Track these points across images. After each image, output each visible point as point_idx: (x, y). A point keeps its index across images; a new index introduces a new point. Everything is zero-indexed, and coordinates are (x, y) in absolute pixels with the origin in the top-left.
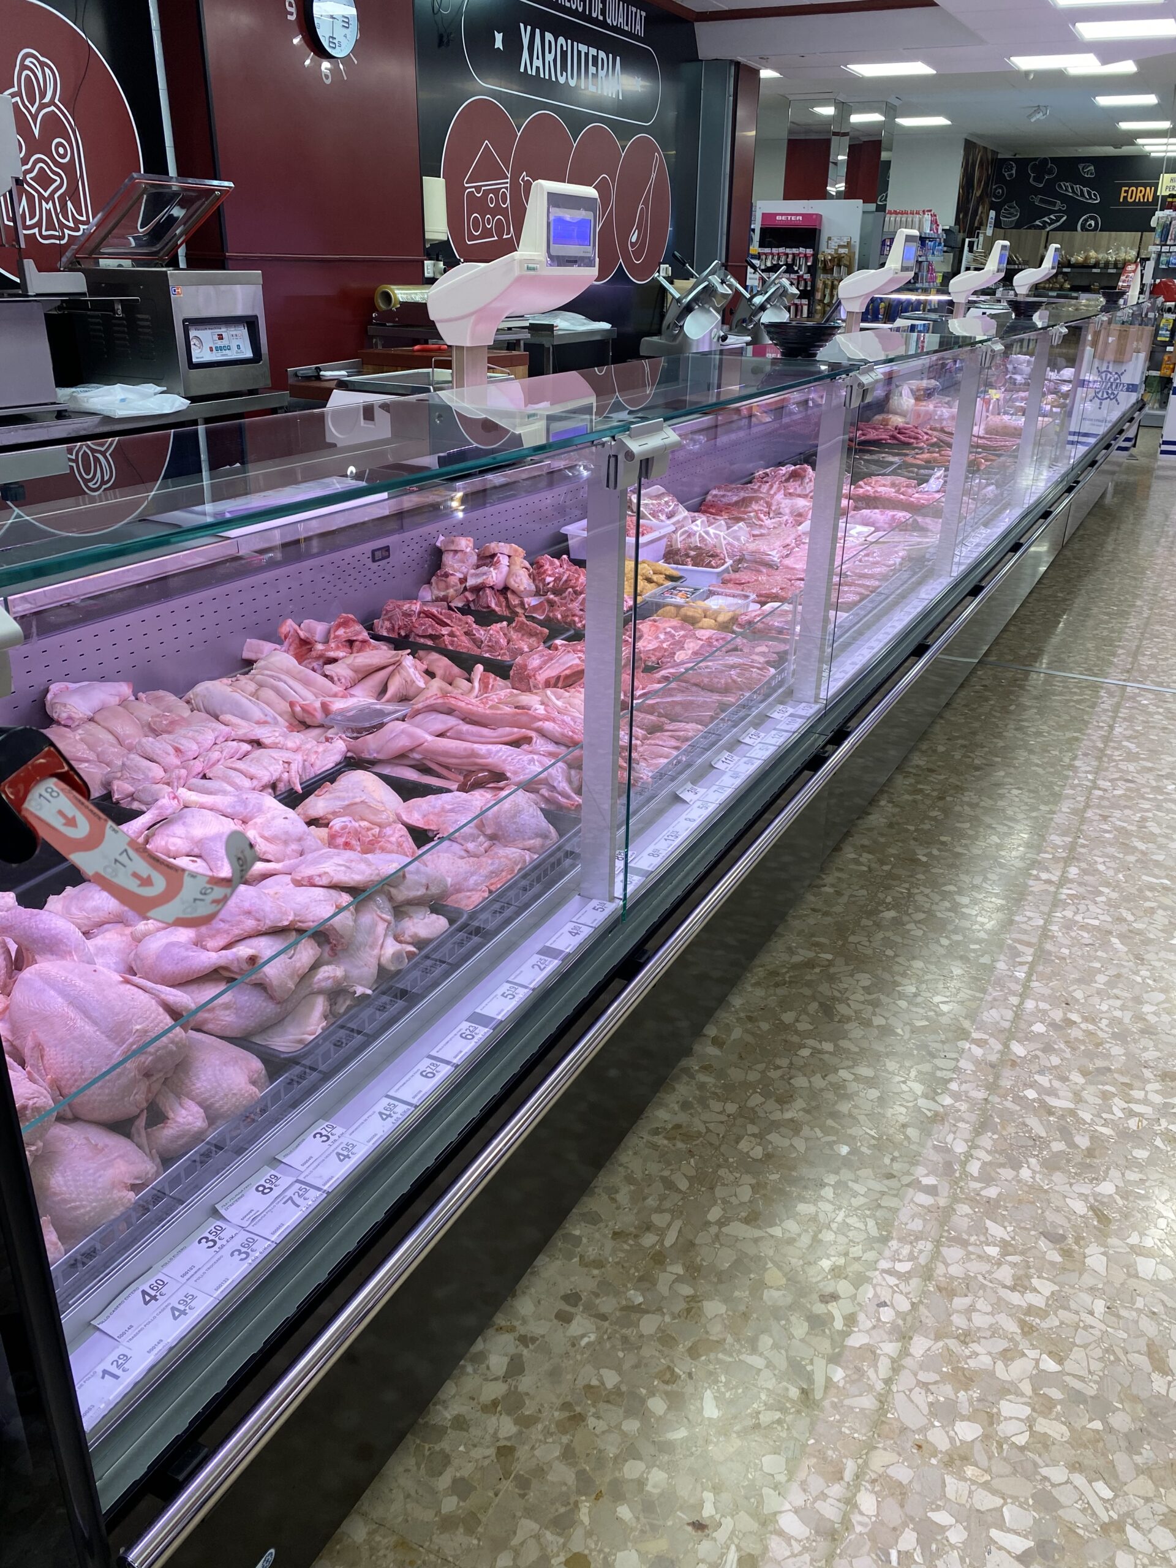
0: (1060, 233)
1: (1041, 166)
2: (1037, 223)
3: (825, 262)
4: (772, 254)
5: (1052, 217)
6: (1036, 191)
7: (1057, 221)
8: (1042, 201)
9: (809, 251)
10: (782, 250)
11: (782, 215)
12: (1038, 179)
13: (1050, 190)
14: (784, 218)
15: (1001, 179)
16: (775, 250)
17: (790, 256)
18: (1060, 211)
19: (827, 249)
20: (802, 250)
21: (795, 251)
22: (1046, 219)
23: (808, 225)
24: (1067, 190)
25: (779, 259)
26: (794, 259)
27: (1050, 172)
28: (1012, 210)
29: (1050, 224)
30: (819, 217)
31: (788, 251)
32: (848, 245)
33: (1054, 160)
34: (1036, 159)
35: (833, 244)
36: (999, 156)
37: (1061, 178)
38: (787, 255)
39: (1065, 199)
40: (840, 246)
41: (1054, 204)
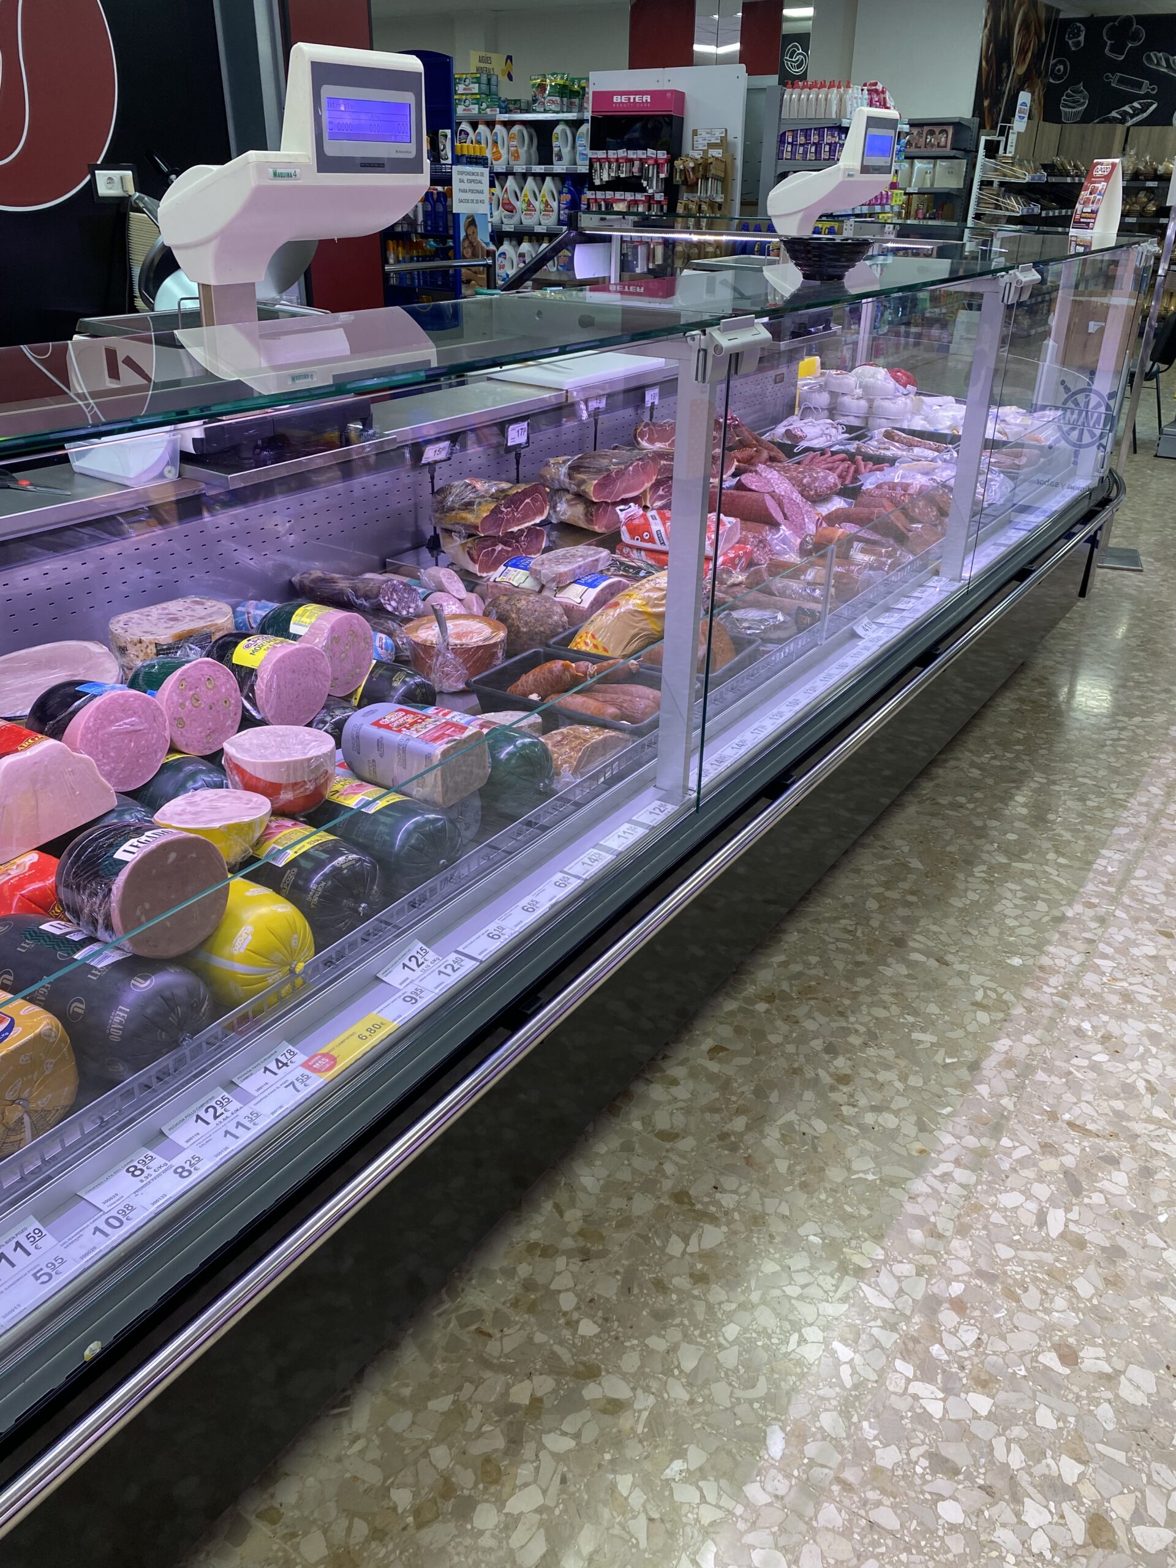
0: (1145, 129)
1: (1122, 28)
2: (1114, 114)
3: (684, 172)
4: (608, 159)
5: (1136, 105)
6: (1115, 67)
7: (1143, 111)
8: (1121, 81)
9: (662, 155)
10: (622, 153)
11: (621, 93)
12: (1117, 49)
13: (1135, 66)
14: (624, 99)
15: (1062, 50)
16: (612, 154)
17: (637, 163)
18: (1147, 96)
19: (694, 150)
20: (651, 152)
21: (641, 154)
22: (1127, 108)
23: (660, 110)
24: (1158, 64)
25: (619, 168)
26: (641, 169)
27: (1135, 37)
28: (1078, 97)
29: (1132, 116)
30: (680, 97)
31: (631, 154)
32: (723, 143)
33: (1143, 20)
34: (1115, 18)
35: (701, 143)
36: (1062, 16)
37: (1152, 44)
38: (631, 161)
39: (1155, 77)
40: (711, 146)
41: (1139, 86)
